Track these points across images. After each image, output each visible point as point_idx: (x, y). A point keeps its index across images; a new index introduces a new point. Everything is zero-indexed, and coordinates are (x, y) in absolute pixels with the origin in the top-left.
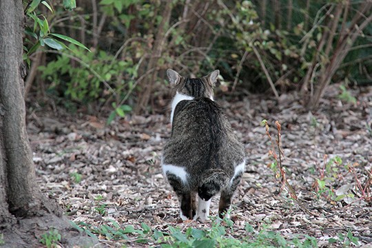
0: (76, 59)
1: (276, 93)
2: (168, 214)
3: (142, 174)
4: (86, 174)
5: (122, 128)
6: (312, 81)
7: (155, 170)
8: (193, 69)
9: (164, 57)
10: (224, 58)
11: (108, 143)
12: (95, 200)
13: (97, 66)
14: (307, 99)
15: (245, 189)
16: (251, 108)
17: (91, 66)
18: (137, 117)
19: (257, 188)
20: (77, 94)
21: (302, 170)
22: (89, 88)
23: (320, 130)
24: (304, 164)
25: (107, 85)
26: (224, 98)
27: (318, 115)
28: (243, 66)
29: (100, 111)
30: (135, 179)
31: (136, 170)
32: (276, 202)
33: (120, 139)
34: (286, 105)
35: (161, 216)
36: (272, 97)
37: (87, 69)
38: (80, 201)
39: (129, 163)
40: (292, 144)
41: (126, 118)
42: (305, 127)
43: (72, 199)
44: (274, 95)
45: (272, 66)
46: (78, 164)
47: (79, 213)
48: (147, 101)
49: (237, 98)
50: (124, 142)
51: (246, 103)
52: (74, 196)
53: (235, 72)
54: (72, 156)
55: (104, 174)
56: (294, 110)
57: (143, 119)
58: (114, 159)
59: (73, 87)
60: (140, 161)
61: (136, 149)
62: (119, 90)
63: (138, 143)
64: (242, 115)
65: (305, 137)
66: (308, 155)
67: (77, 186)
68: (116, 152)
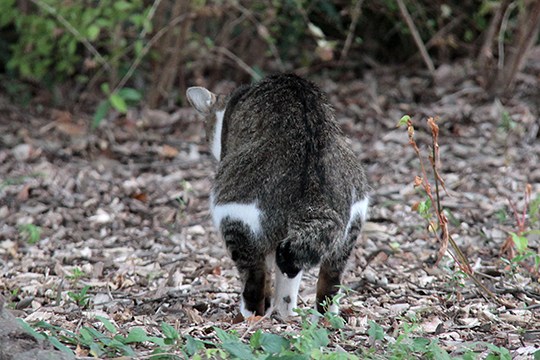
1: (429, 62)
2: (214, 306)
3: (162, 226)
4: (50, 227)
5: (122, 135)
6: (501, 38)
7: (189, 218)
8: (262, 15)
11: (94, 163)
12: (68, 277)
13: (70, 11)
14: (491, 73)
15: (368, 254)
16: (379, 93)
17: (58, 11)
18: (151, 113)
19: (393, 253)
20: (32, 68)
21: (481, 216)
22: (55, 55)
23: (518, 136)
24: (485, 203)
25: (91, 49)
26: (326, 73)
27: (512, 106)
28: (362, 8)
29: (77, 101)
30: (149, 237)
31: (150, 217)
32: (429, 279)
33: (118, 157)
34: (449, 86)
35: (201, 308)
36: (421, 72)
37: (51, 17)
38: (38, 279)
39: (137, 205)
40: (462, 164)
41: (130, 115)
42: (488, 130)
43: (23, 275)
44: (424, 66)
45: (421, 10)
46: (34, 206)
47: (36, 305)
48: (172, 79)
49: (351, 74)
50: (125, 163)
51: (370, 84)
52: (25, 269)
53: (346, 21)
54: (22, 190)
55: (85, 225)
56: (465, 96)
57: (163, 117)
58: (107, 197)
59: (23, 54)
60: (159, 201)
61: (151, 177)
62: (115, 60)
63: (155, 164)
64: (361, 106)
65: (488, 150)
66: (494, 186)
67: (33, 250)
68: (110, 182)
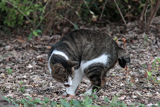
0: (10, 3)
1: (125, 21)
2: (61, 92)
3: (47, 69)
4: (15, 69)
5: (37, 43)
6: (145, 15)
8: (77, 8)
9: (60, 1)
10: (95, 2)
11: (28, 51)
12: (19, 84)
13: (22, 7)
14: (143, 25)
16: (111, 31)
17: (18, 7)
18: (45, 36)
19: (113, 77)
20: (11, 23)
21: (139, 66)
22: (17, 20)
23: (150, 43)
24: (140, 62)
25: (27, 18)
26: (95, 25)
27: (149, 34)
28: (105, 6)
29: (24, 33)
30: (43, 72)
31: (44, 67)
32: (123, 84)
33: (35, 49)
34: (131, 29)
35: (57, 93)
36: (123, 24)
37: (16, 9)
38: (11, 84)
39: (40, 63)
40: (134, 51)
41: (39, 37)
42: (141, 41)
43: (7, 83)
44: (124, 23)
45: (123, 6)
46: (11, 63)
47: (10, 92)
48: (51, 27)
49: (102, 25)
50: (37, 51)
51: (108, 28)
53: (101, 10)
54: (7, 59)
55: (25, 69)
56: (135, 31)
57: (48, 38)
58: (31, 60)
59: (8, 19)
61: (44, 55)
62: (34, 21)
63: (46, 51)
65: (141, 47)
66: (143, 57)
67: (10, 76)
68: (33, 56)
